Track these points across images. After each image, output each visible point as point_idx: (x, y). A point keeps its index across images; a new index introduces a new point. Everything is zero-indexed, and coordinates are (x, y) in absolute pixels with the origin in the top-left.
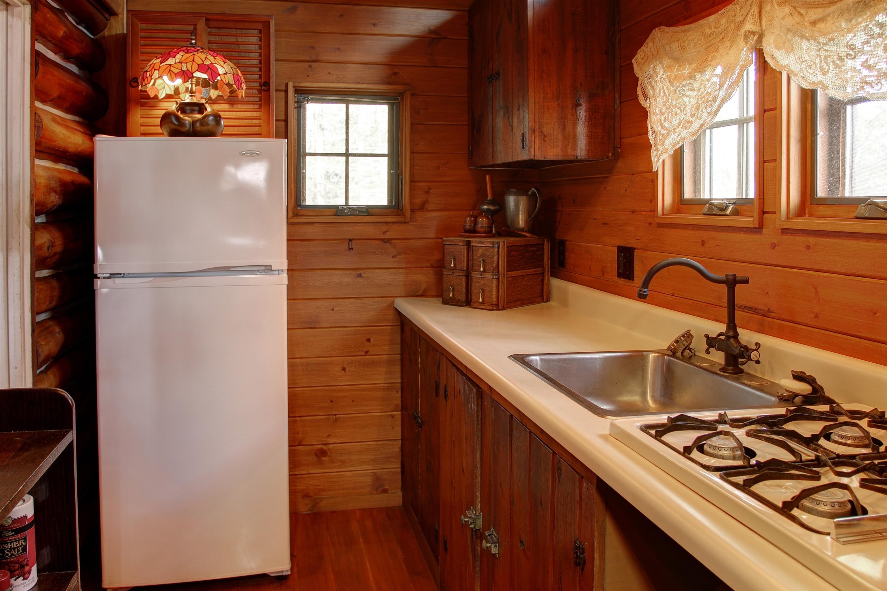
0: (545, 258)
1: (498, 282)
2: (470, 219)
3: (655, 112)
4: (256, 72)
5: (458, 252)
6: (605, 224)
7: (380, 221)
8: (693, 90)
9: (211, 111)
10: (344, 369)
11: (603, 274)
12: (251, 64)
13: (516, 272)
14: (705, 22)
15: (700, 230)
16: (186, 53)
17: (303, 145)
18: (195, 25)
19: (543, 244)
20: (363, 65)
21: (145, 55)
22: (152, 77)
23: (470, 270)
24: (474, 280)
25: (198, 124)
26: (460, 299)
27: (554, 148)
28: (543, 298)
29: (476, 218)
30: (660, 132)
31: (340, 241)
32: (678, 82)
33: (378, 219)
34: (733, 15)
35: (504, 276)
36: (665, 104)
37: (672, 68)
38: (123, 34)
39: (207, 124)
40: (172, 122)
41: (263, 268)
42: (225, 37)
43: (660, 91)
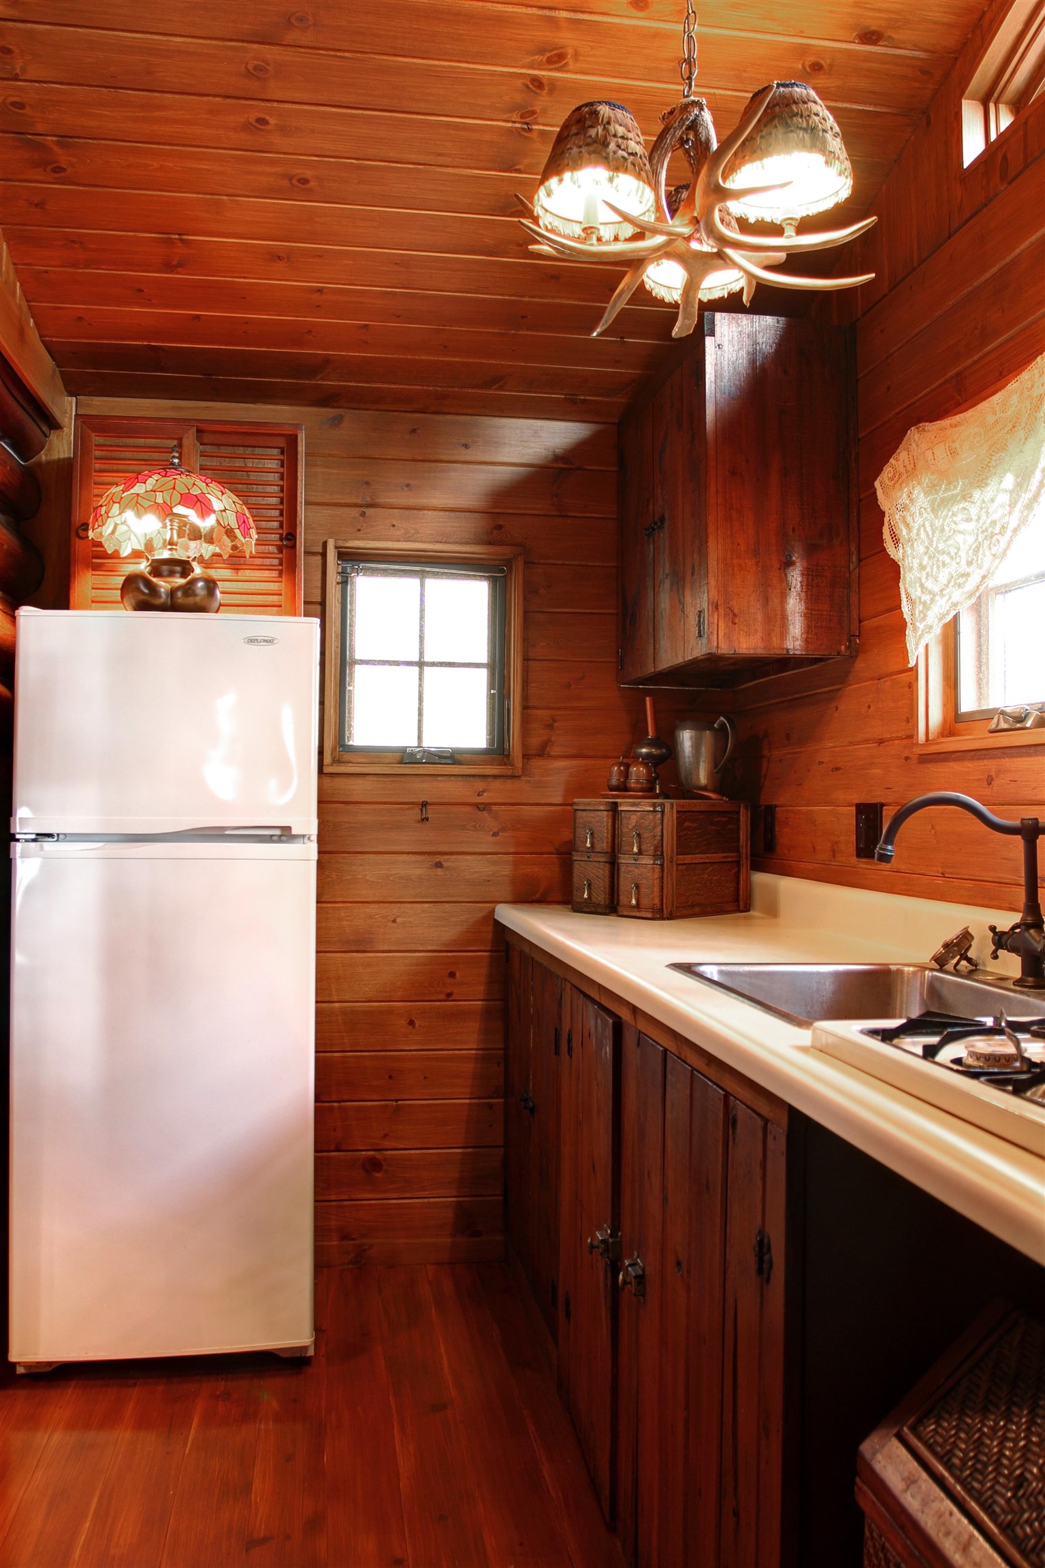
0: (741, 836)
1: (662, 871)
2: (619, 768)
3: (912, 567)
4: (275, 517)
5: (597, 822)
6: (837, 769)
7: (472, 773)
8: (969, 520)
9: (201, 574)
10: (411, 1023)
11: (834, 856)
12: (267, 505)
13: (693, 856)
14: (987, 405)
15: (984, 759)
16: (163, 476)
17: (350, 645)
18: (180, 440)
19: (738, 813)
20: (447, 513)
21: (100, 486)
22: (110, 515)
23: (616, 852)
24: (623, 869)
25: (179, 594)
26: (600, 901)
27: (749, 635)
28: (739, 905)
29: (627, 766)
30: (920, 598)
31: (407, 806)
32: (944, 509)
33: (469, 770)
34: (1029, 386)
35: (671, 862)
36: (927, 551)
37: (937, 488)
38: (70, 458)
39: (195, 595)
40: (139, 590)
41: (278, 832)
42: (227, 459)
43: (919, 530)
